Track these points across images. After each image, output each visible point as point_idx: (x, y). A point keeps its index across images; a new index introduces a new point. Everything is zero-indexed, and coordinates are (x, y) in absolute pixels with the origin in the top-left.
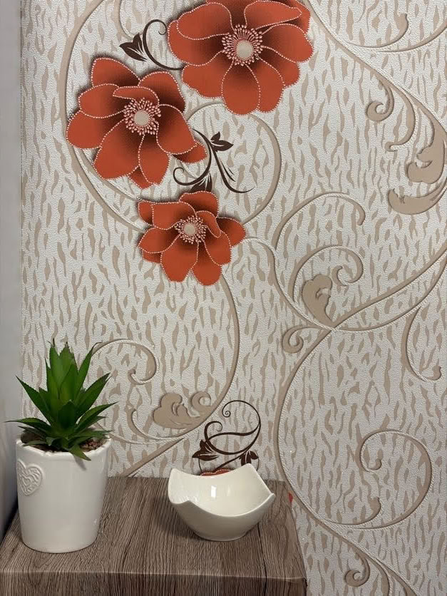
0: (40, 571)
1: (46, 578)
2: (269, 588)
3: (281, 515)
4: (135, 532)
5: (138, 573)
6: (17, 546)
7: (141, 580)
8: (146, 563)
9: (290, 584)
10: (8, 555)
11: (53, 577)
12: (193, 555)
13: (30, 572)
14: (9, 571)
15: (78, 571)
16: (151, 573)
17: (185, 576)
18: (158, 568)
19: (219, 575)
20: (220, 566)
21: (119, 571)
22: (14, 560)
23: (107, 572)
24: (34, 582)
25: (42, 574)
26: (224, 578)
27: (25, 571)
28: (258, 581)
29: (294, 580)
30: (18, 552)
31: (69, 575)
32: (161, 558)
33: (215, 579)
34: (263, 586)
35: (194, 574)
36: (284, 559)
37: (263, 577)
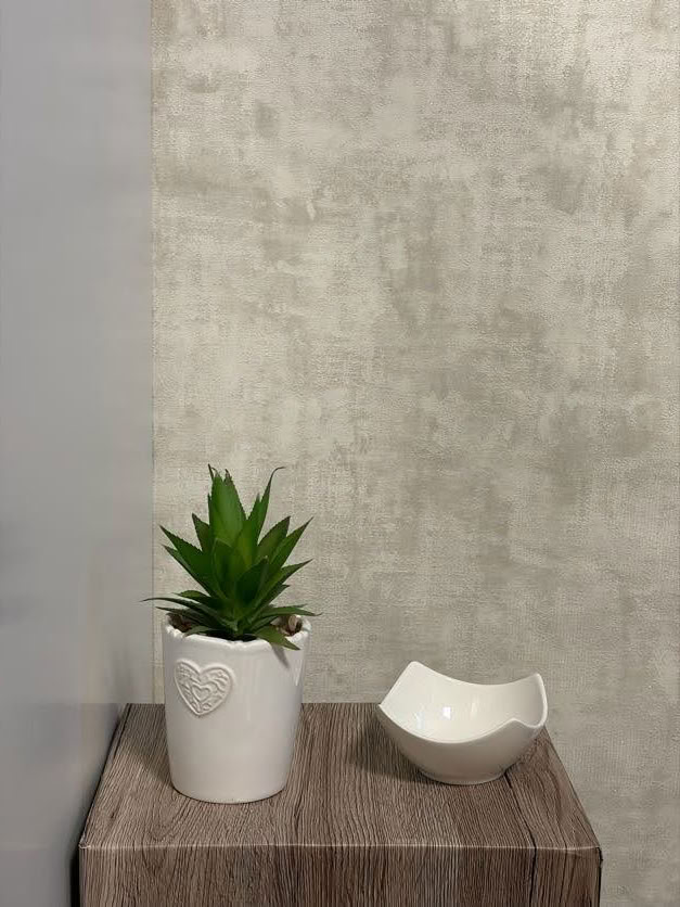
0: (162, 846)
1: (171, 858)
2: (540, 865)
3: (540, 752)
4: (305, 785)
5: (323, 845)
6: (118, 808)
7: (329, 857)
8: (334, 831)
9: (575, 857)
10: (106, 823)
11: (183, 854)
12: (407, 817)
13: (145, 847)
14: (112, 847)
15: (224, 844)
16: (345, 845)
17: (401, 848)
18: (355, 839)
19: (458, 845)
20: (455, 832)
21: (291, 842)
22: (117, 830)
23: (272, 844)
24: (151, 863)
25: (165, 850)
26: (465, 850)
27: (137, 847)
28: (522, 854)
29: (580, 852)
30: (121, 819)
31: (209, 851)
32: (357, 822)
33: (449, 852)
34: (529, 862)
35: (415, 845)
36: (559, 818)
37: (530, 847)
